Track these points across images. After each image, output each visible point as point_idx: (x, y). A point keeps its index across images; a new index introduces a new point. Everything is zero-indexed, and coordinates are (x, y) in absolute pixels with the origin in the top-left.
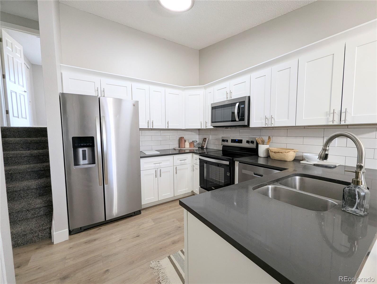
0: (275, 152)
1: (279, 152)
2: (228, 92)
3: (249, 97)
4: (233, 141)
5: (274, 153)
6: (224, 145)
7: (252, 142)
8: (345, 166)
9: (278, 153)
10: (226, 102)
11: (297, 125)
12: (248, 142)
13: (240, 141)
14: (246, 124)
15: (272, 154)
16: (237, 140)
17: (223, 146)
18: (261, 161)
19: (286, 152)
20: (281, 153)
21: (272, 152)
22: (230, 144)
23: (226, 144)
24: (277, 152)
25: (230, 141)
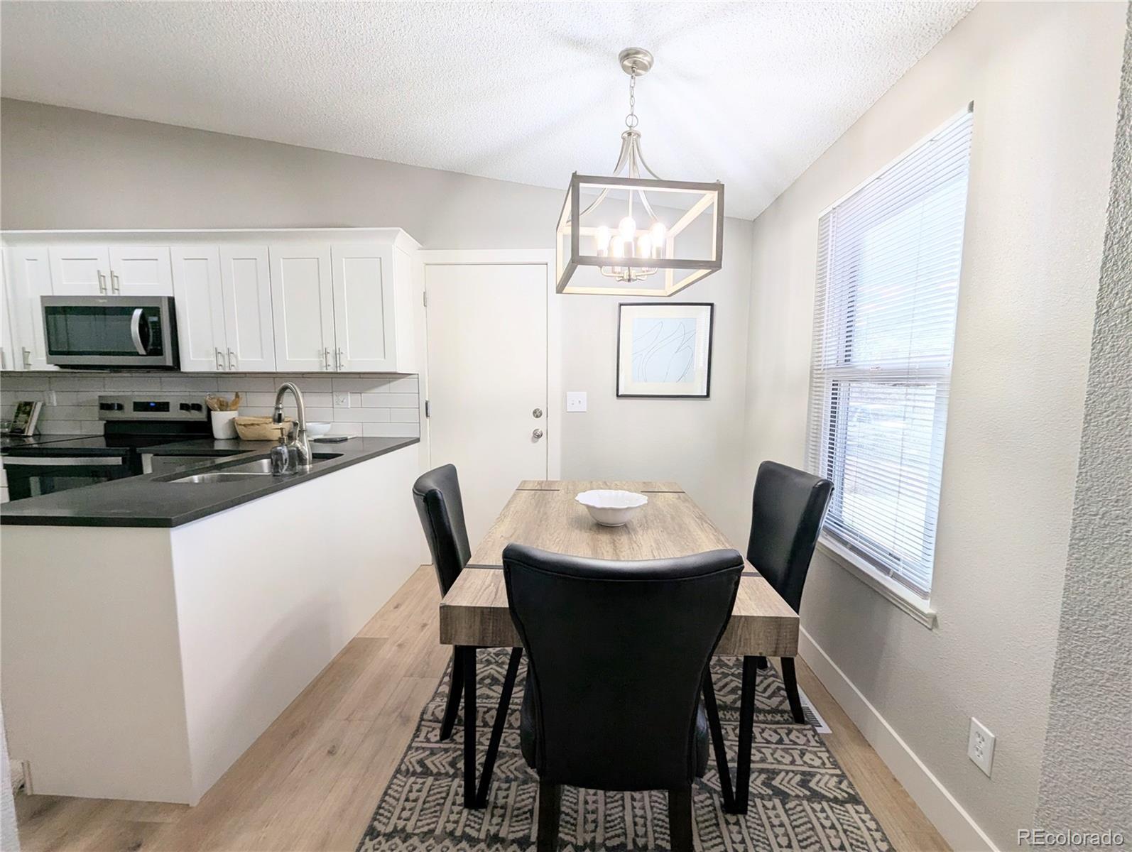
0: (245, 425)
1: (252, 425)
2: (107, 274)
3: (171, 301)
4: (139, 406)
5: (243, 427)
6: (109, 419)
7: (197, 407)
8: (363, 438)
9: (252, 427)
10: (101, 301)
11: (278, 371)
12: (184, 407)
13: (164, 407)
14: (169, 362)
15: (240, 430)
16: (152, 404)
17: (105, 425)
18: (219, 446)
19: (267, 423)
20: (258, 425)
21: (240, 425)
22: (130, 414)
23: (115, 415)
24: (249, 425)
25: (129, 407)
